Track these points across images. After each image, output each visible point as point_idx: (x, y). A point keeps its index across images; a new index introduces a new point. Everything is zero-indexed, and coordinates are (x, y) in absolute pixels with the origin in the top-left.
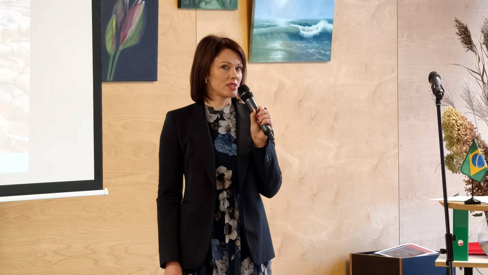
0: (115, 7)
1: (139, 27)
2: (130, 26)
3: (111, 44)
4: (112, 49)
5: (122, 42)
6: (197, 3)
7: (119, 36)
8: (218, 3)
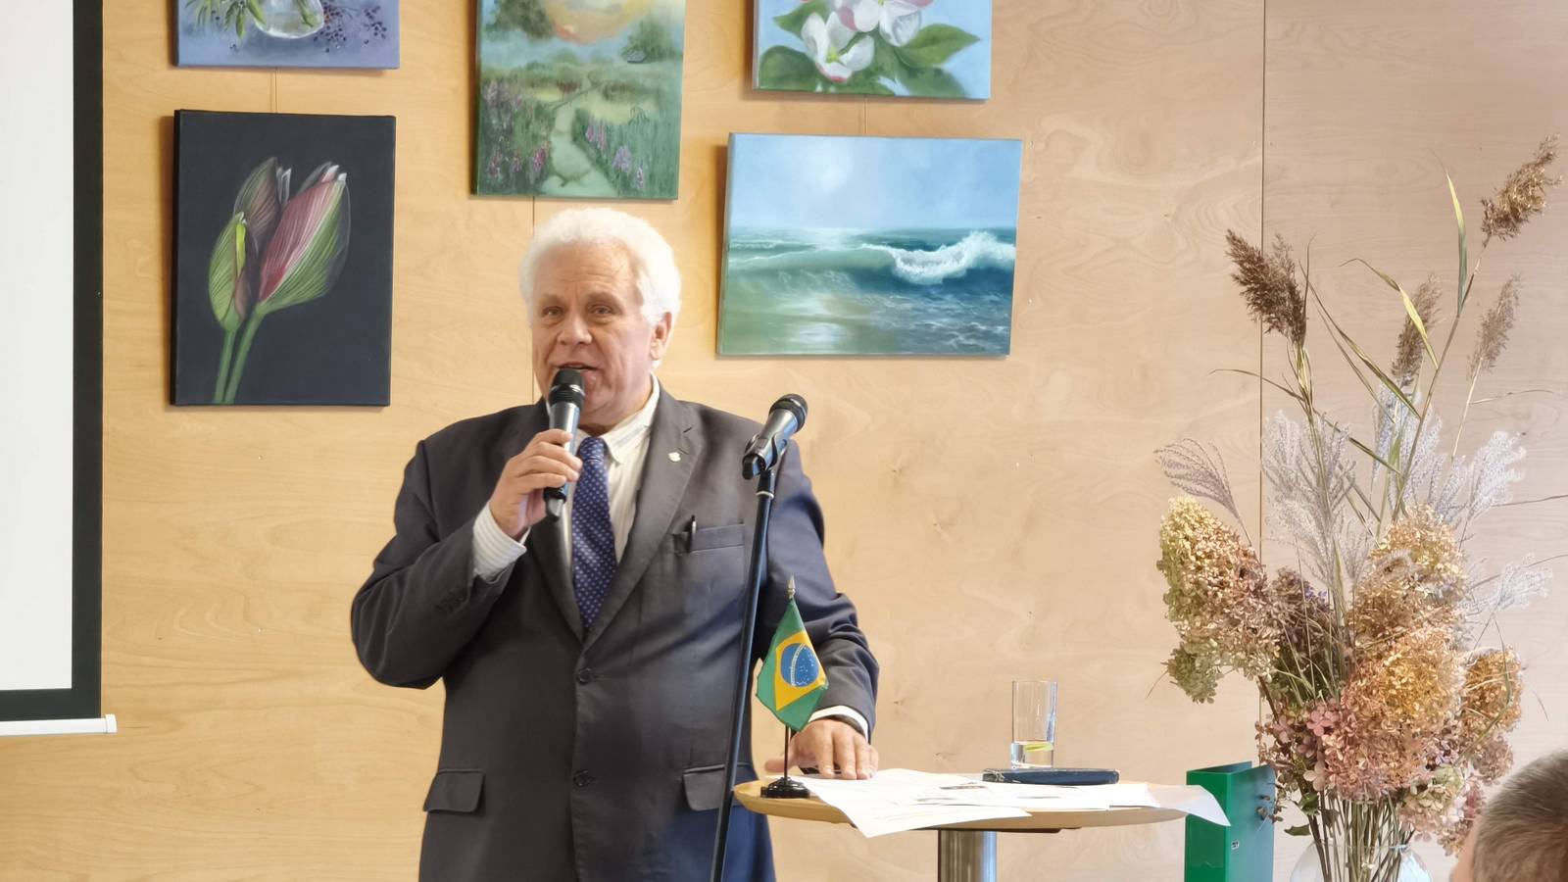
0: (244, 191)
1: (327, 248)
2: (295, 244)
3: (230, 297)
4: (232, 311)
5: (268, 291)
6: (532, 181)
7: (255, 274)
8: (605, 180)
